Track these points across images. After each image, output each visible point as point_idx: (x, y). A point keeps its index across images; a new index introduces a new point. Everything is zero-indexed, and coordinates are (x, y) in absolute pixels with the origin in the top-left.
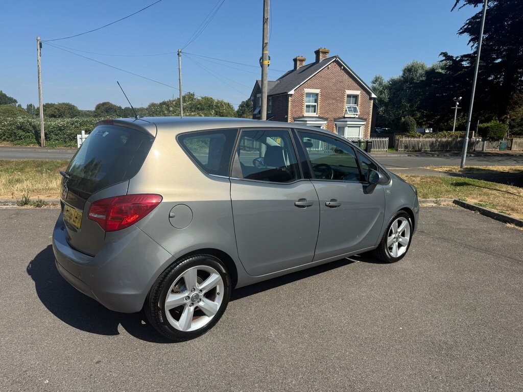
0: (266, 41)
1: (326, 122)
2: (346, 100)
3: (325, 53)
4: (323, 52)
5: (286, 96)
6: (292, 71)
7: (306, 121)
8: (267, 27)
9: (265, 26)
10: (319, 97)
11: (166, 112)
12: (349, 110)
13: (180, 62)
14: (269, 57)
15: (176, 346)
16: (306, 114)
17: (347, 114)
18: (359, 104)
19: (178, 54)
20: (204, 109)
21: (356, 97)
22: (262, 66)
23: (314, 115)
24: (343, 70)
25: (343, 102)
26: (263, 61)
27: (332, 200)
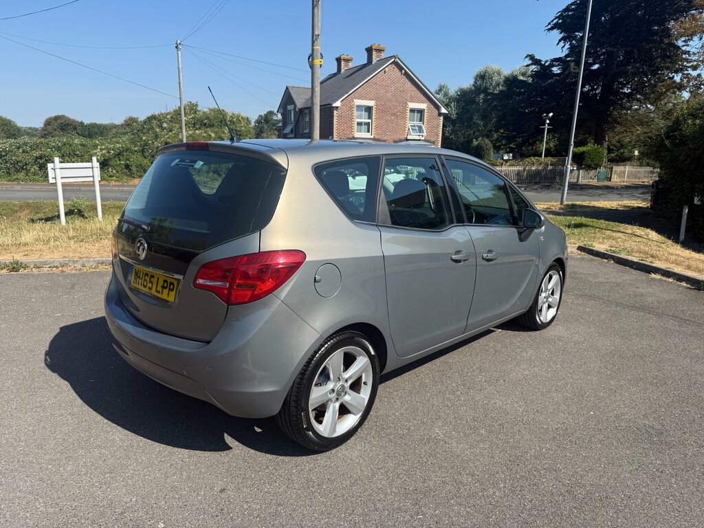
0: (316, 33)
2: (408, 116)
3: (379, 51)
4: (376, 50)
5: (330, 110)
6: (335, 75)
8: (318, 12)
9: (316, 10)
10: (374, 112)
11: (158, 130)
12: (412, 129)
13: (180, 58)
14: (321, 54)
15: (321, 459)
16: (357, 135)
17: (410, 134)
18: (425, 121)
19: (176, 47)
20: (213, 126)
21: (421, 112)
22: (312, 66)
23: (368, 135)
24: (404, 75)
25: (405, 118)
26: (313, 59)
27: (489, 252)
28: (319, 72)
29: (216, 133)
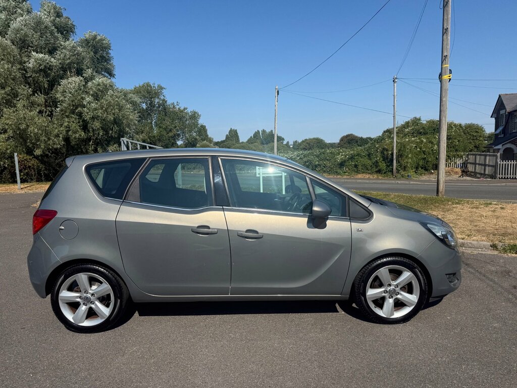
0: (445, 54)
8: (447, 38)
9: (445, 37)
13: (395, 88)
14: (450, 70)
19: (394, 81)
22: (441, 81)
27: (248, 231)
28: (447, 85)
29: (428, 138)
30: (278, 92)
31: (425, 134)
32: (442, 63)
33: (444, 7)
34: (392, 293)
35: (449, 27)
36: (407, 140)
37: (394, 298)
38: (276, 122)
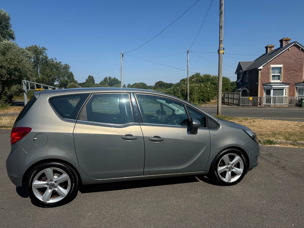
0: (221, 40)
1: (288, 86)
3: (287, 40)
4: (285, 40)
5: (257, 71)
6: (264, 55)
7: (272, 86)
8: (222, 31)
9: (221, 30)
10: (282, 70)
13: (188, 57)
14: (224, 48)
16: (272, 81)
19: (187, 52)
22: (219, 54)
23: (279, 81)
24: (301, 50)
26: (220, 51)
27: (155, 137)
28: (222, 56)
29: (204, 84)
30: (123, 55)
31: (203, 82)
32: (220, 44)
33: (220, 15)
34: (230, 169)
35: (223, 26)
36: (194, 85)
37: (231, 171)
38: (122, 73)
